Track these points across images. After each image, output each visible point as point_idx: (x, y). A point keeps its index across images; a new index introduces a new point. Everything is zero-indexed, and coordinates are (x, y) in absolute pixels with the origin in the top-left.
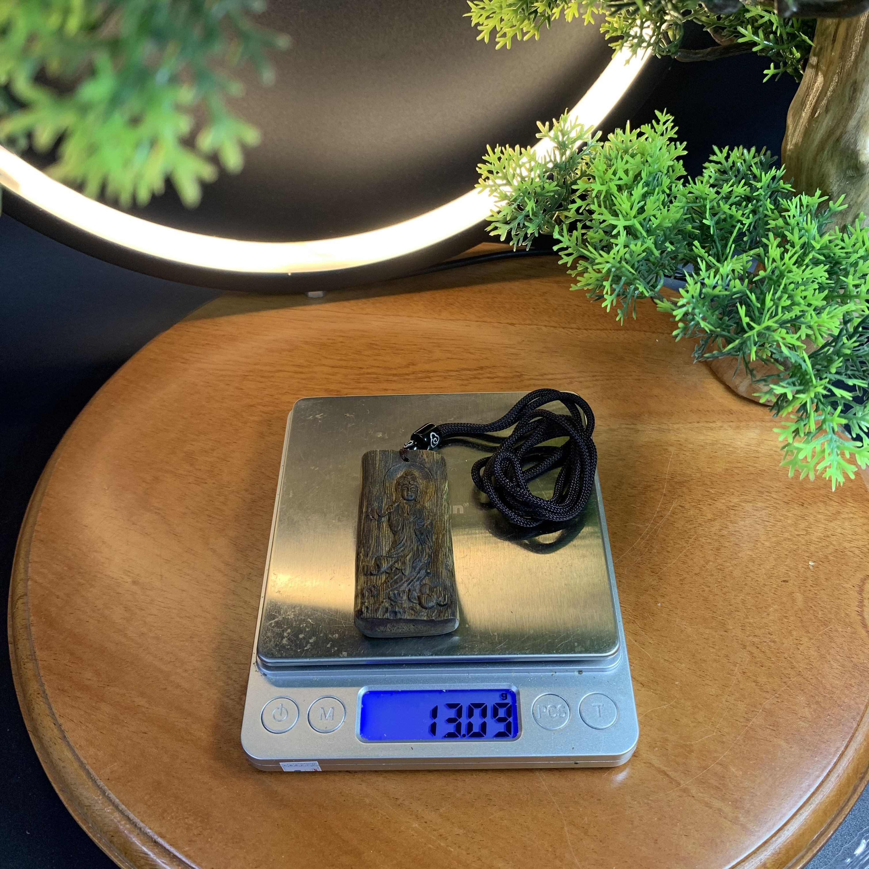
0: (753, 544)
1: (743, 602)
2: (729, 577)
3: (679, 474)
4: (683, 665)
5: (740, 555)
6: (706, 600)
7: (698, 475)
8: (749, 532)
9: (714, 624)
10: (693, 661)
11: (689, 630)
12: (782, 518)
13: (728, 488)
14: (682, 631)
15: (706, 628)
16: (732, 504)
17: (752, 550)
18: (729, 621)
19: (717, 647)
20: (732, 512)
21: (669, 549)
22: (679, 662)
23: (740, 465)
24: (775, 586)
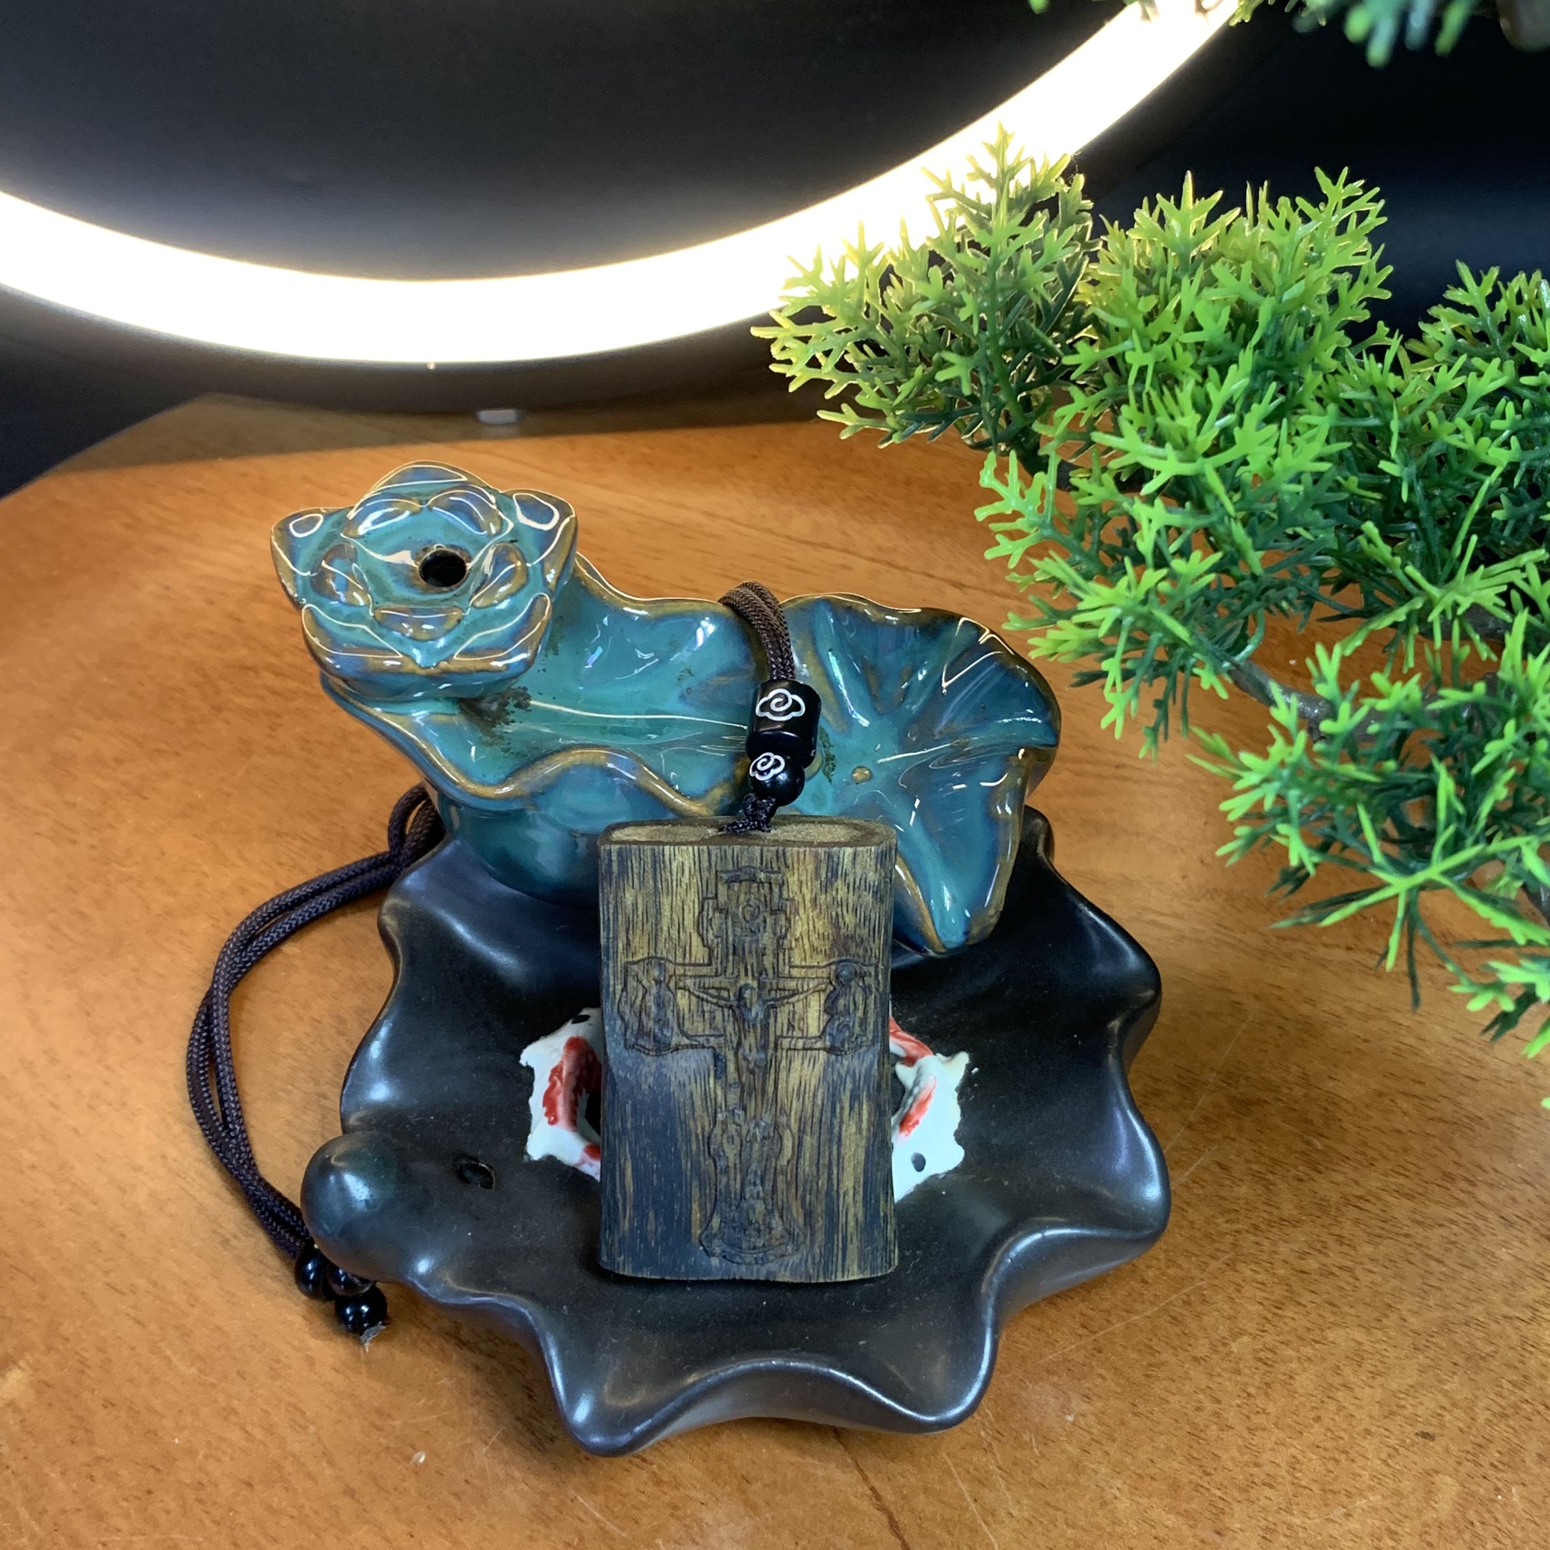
0: (1376, 1314)
1: (1294, 1464)
2: (1278, 1386)
3: (1248, 1079)
5: (1331, 1335)
7: (1298, 1092)
8: (1379, 1279)
9: (1194, 1505)
12: (1481, 1261)
13: (1366, 1144)
15: (1171, 1510)
16: (1358, 1191)
17: (1368, 1330)
18: (1237, 1507)
20: (1353, 1213)
23: (1417, 1089)
24: (1393, 1442)
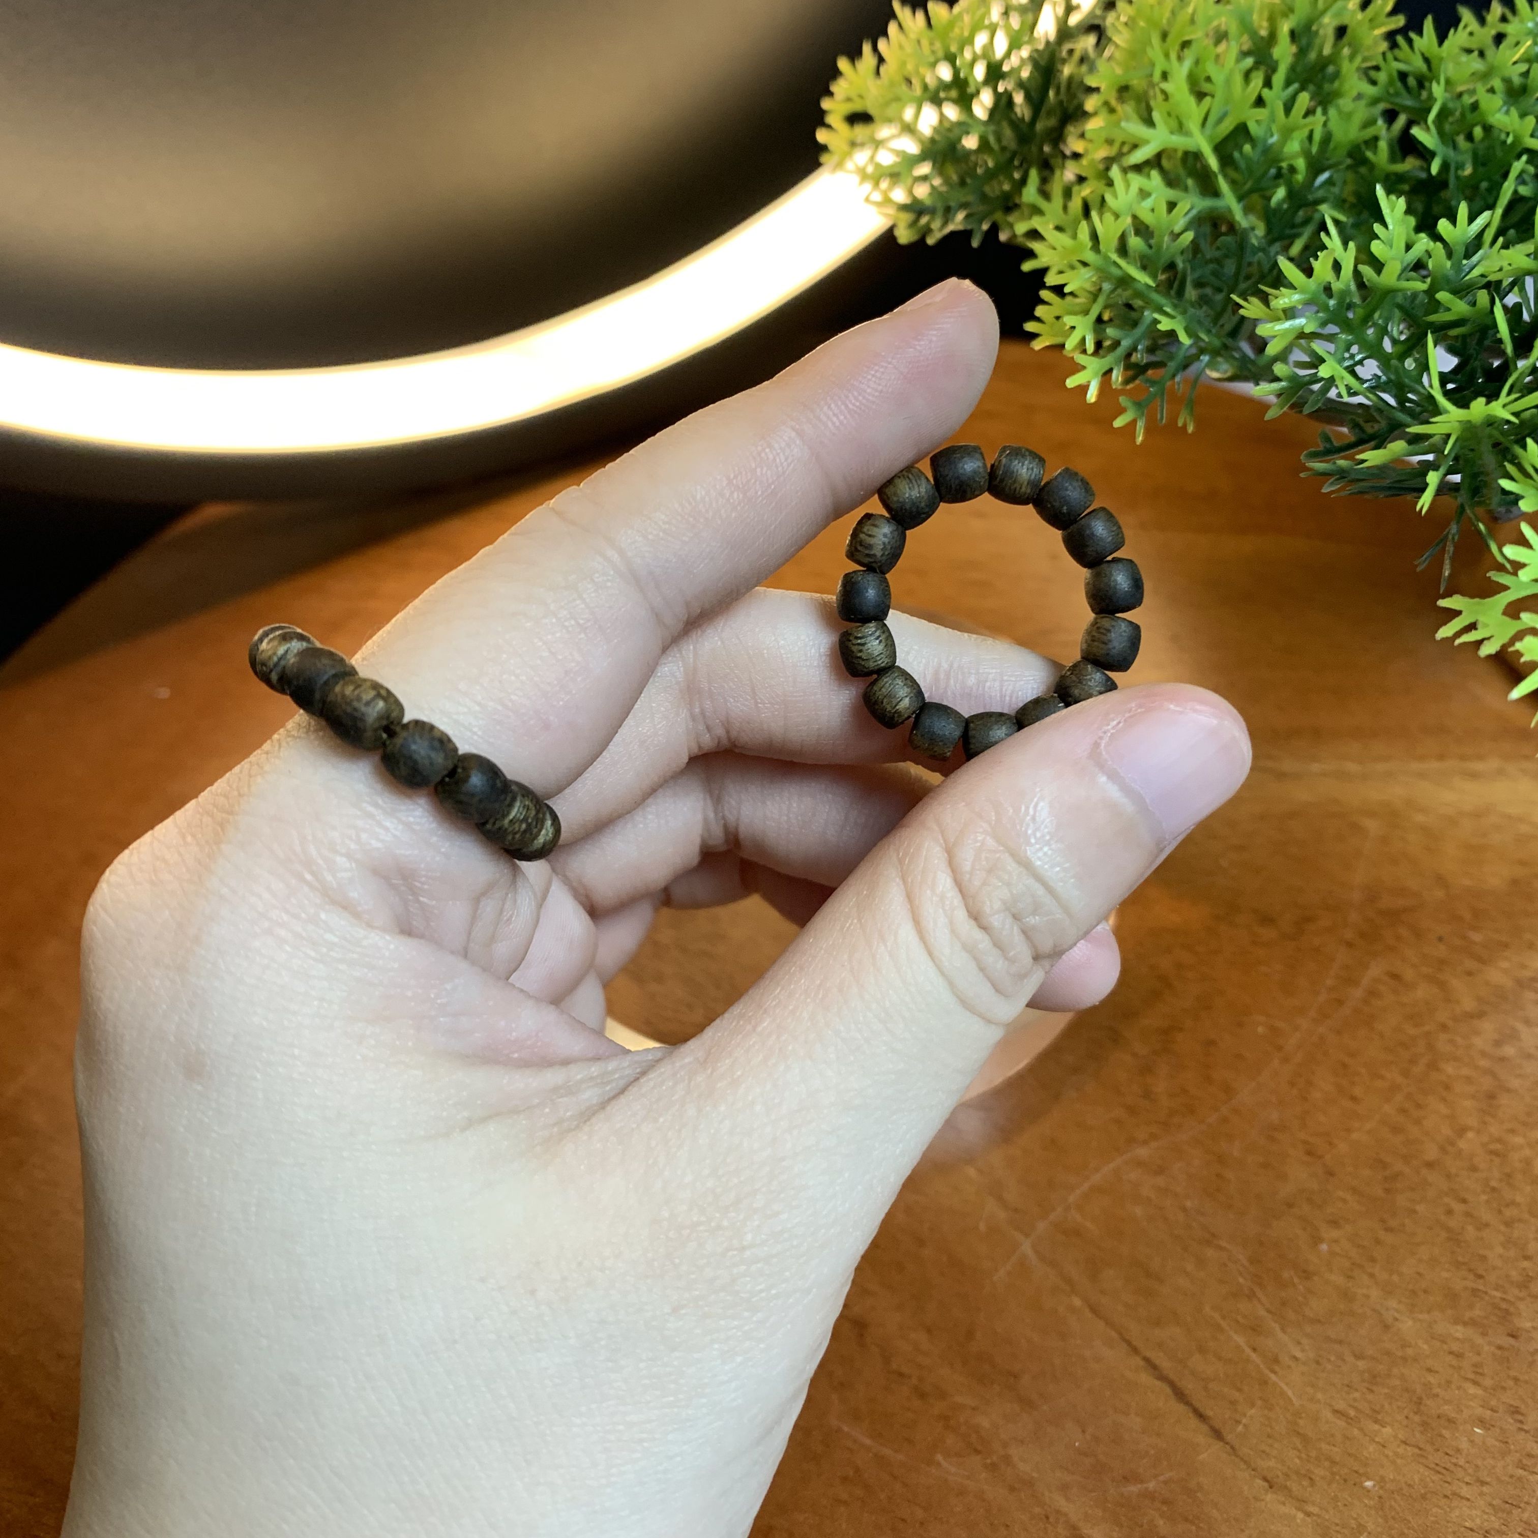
2: (1520, 1177)
3: (1390, 891)
4: (1387, 1431)
6: (1455, 1238)
9: (1477, 1312)
10: (1417, 1418)
11: (1407, 1325)
13: (1518, 929)
14: (1387, 1327)
19: (1488, 1382)
21: (1358, 1091)
22: (1376, 1421)
